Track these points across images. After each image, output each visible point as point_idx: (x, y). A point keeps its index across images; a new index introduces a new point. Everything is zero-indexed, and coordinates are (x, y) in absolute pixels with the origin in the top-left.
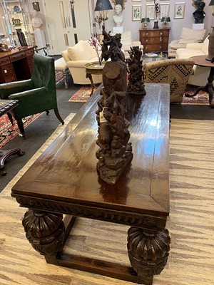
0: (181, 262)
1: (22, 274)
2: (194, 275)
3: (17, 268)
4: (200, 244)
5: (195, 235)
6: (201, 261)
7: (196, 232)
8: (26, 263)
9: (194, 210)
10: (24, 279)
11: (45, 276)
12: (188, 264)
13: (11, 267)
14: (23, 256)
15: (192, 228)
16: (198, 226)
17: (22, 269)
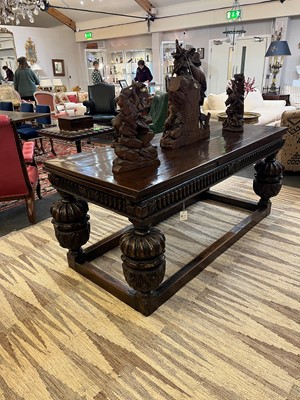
0: (196, 313)
1: (44, 267)
2: (201, 328)
3: (43, 262)
4: (233, 307)
5: (235, 299)
6: (222, 321)
7: (239, 297)
8: (53, 261)
9: (255, 279)
10: (44, 271)
11: (61, 274)
12: (203, 317)
13: (40, 260)
14: (54, 256)
15: (236, 292)
16: (246, 293)
17: (47, 264)
